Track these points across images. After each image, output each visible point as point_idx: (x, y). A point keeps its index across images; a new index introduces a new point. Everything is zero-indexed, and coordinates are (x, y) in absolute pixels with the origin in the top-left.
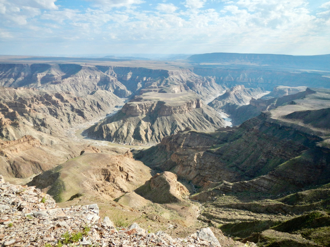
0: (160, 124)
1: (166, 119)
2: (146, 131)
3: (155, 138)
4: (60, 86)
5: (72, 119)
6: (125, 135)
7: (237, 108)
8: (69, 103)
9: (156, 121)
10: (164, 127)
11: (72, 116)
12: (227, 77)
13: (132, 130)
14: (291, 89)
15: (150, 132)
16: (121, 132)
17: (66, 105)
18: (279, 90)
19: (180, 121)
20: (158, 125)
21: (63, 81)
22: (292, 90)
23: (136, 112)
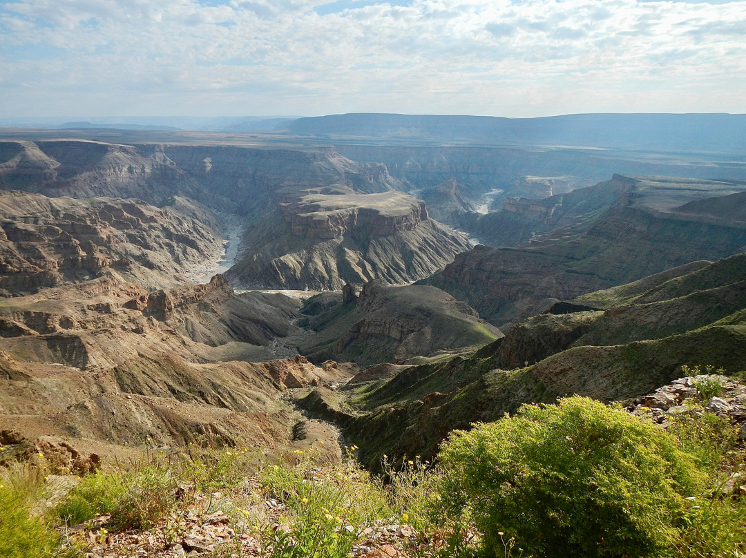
0: (379, 251)
1: (387, 241)
2: (361, 264)
3: (384, 276)
4: (69, 191)
5: (181, 255)
6: (326, 275)
7: (478, 219)
8: (156, 222)
9: (371, 246)
10: (389, 256)
11: (180, 250)
12: (408, 163)
13: (333, 264)
14: (553, 181)
15: (369, 267)
16: (316, 270)
17: (154, 228)
18: (532, 183)
19: (413, 244)
20: (377, 254)
21: (74, 180)
22: (555, 182)
23: (328, 231)
